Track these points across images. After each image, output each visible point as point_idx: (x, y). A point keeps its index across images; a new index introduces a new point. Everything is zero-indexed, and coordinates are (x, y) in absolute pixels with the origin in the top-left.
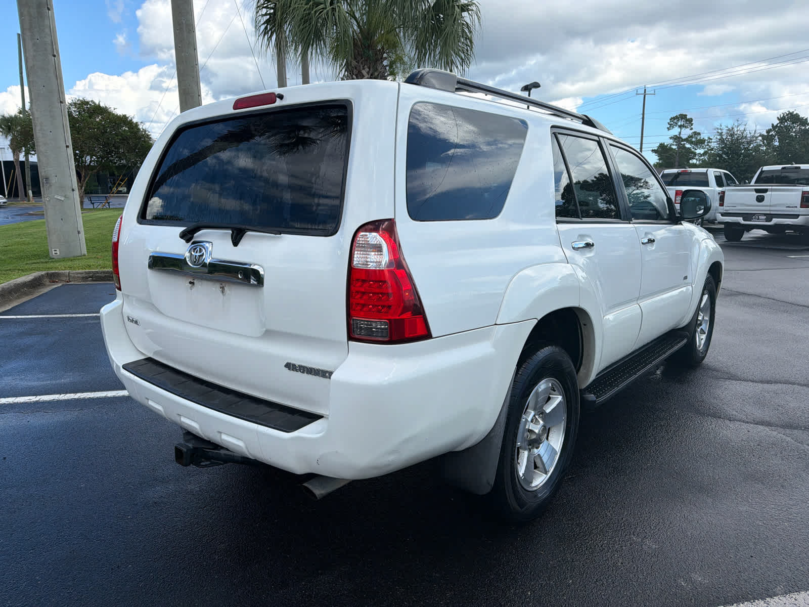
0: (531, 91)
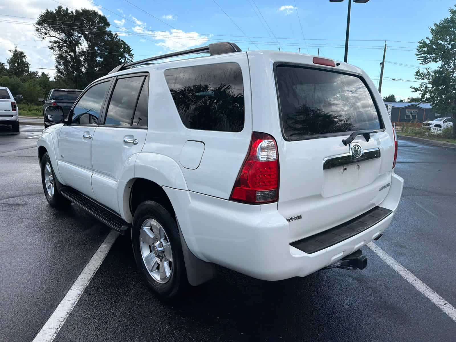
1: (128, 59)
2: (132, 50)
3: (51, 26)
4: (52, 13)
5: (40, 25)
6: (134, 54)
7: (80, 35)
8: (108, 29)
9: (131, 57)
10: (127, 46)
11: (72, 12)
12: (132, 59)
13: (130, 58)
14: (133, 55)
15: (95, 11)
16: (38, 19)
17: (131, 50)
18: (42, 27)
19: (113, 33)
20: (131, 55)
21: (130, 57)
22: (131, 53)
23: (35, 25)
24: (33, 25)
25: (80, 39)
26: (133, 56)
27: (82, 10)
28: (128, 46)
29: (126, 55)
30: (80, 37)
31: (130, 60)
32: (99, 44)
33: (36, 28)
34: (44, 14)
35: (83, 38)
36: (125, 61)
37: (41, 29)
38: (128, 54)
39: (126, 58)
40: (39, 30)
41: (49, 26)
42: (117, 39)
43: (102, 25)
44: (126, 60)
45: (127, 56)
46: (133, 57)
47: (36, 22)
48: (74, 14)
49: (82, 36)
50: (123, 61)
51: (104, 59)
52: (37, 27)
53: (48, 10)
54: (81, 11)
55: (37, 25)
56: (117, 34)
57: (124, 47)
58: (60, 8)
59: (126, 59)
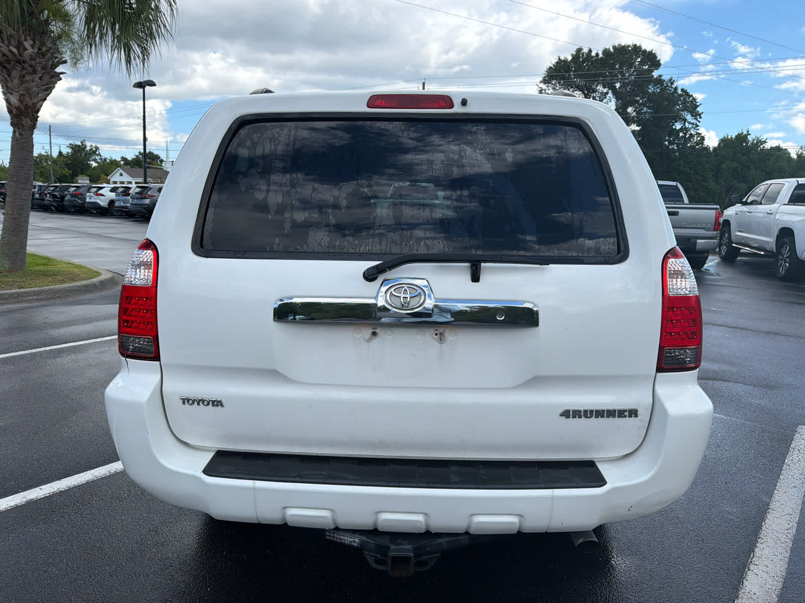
0: (146, 89)
1: (689, 123)
2: (701, 104)
3: (562, 82)
4: (565, 61)
5: (545, 83)
6: (702, 113)
7: (605, 90)
8: (655, 74)
9: (697, 119)
10: (691, 98)
11: (597, 55)
12: (698, 123)
13: (694, 121)
14: (700, 115)
15: (636, 45)
16: (544, 74)
17: (699, 106)
18: (548, 86)
19: (666, 78)
20: (696, 116)
21: (695, 119)
22: (698, 111)
23: (539, 84)
24: (537, 85)
25: (606, 98)
26: (702, 116)
27: (614, 47)
28: (693, 99)
29: (687, 115)
30: (607, 93)
31: (692, 124)
32: (638, 102)
33: (539, 89)
34: (553, 65)
35: (610, 95)
36: (682, 127)
37: (547, 88)
38: (691, 113)
39: (685, 120)
40: (543, 91)
41: (559, 83)
42: (672, 88)
43: (647, 67)
44: (685, 125)
45: (689, 117)
46: (701, 118)
47: (541, 79)
48: (601, 55)
49: (610, 91)
50: (678, 126)
51: (642, 127)
52: (541, 88)
53: (561, 58)
54: (612, 50)
55: (542, 84)
56: (673, 79)
57: (684, 102)
58: (579, 50)
59: (685, 123)
